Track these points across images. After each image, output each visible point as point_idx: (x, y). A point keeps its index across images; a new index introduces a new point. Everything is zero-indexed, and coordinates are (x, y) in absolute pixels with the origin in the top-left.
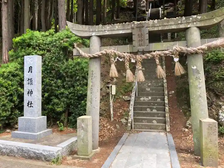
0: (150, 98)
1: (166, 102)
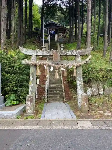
0: (55, 85)
1: (63, 87)
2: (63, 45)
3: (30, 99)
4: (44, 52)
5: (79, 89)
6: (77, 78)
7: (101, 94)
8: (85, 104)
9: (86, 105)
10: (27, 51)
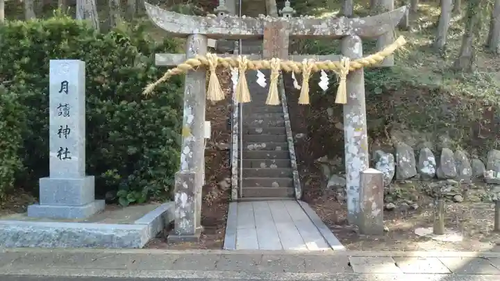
0: (264, 145)
1: (292, 151)
2: (291, 6)
3: (186, 186)
4: (233, 24)
5: (353, 156)
6: (348, 116)
7: (427, 175)
8: (374, 205)
9: (377, 208)
10: (176, 20)
